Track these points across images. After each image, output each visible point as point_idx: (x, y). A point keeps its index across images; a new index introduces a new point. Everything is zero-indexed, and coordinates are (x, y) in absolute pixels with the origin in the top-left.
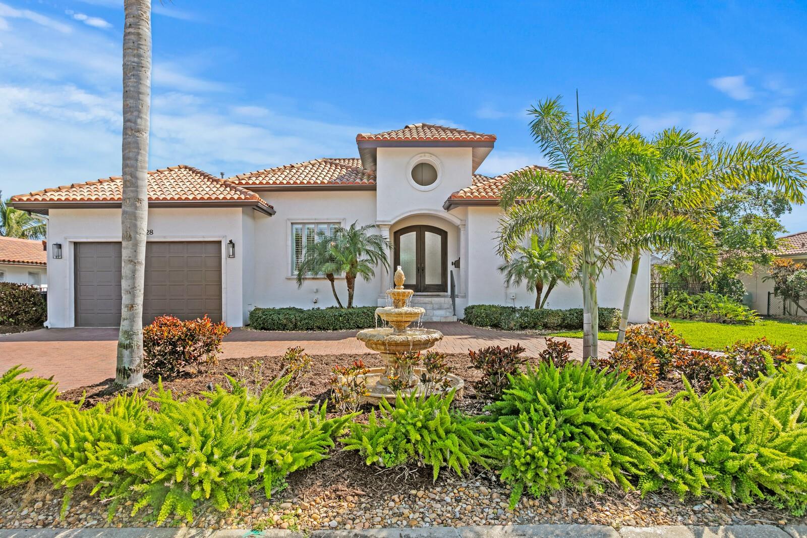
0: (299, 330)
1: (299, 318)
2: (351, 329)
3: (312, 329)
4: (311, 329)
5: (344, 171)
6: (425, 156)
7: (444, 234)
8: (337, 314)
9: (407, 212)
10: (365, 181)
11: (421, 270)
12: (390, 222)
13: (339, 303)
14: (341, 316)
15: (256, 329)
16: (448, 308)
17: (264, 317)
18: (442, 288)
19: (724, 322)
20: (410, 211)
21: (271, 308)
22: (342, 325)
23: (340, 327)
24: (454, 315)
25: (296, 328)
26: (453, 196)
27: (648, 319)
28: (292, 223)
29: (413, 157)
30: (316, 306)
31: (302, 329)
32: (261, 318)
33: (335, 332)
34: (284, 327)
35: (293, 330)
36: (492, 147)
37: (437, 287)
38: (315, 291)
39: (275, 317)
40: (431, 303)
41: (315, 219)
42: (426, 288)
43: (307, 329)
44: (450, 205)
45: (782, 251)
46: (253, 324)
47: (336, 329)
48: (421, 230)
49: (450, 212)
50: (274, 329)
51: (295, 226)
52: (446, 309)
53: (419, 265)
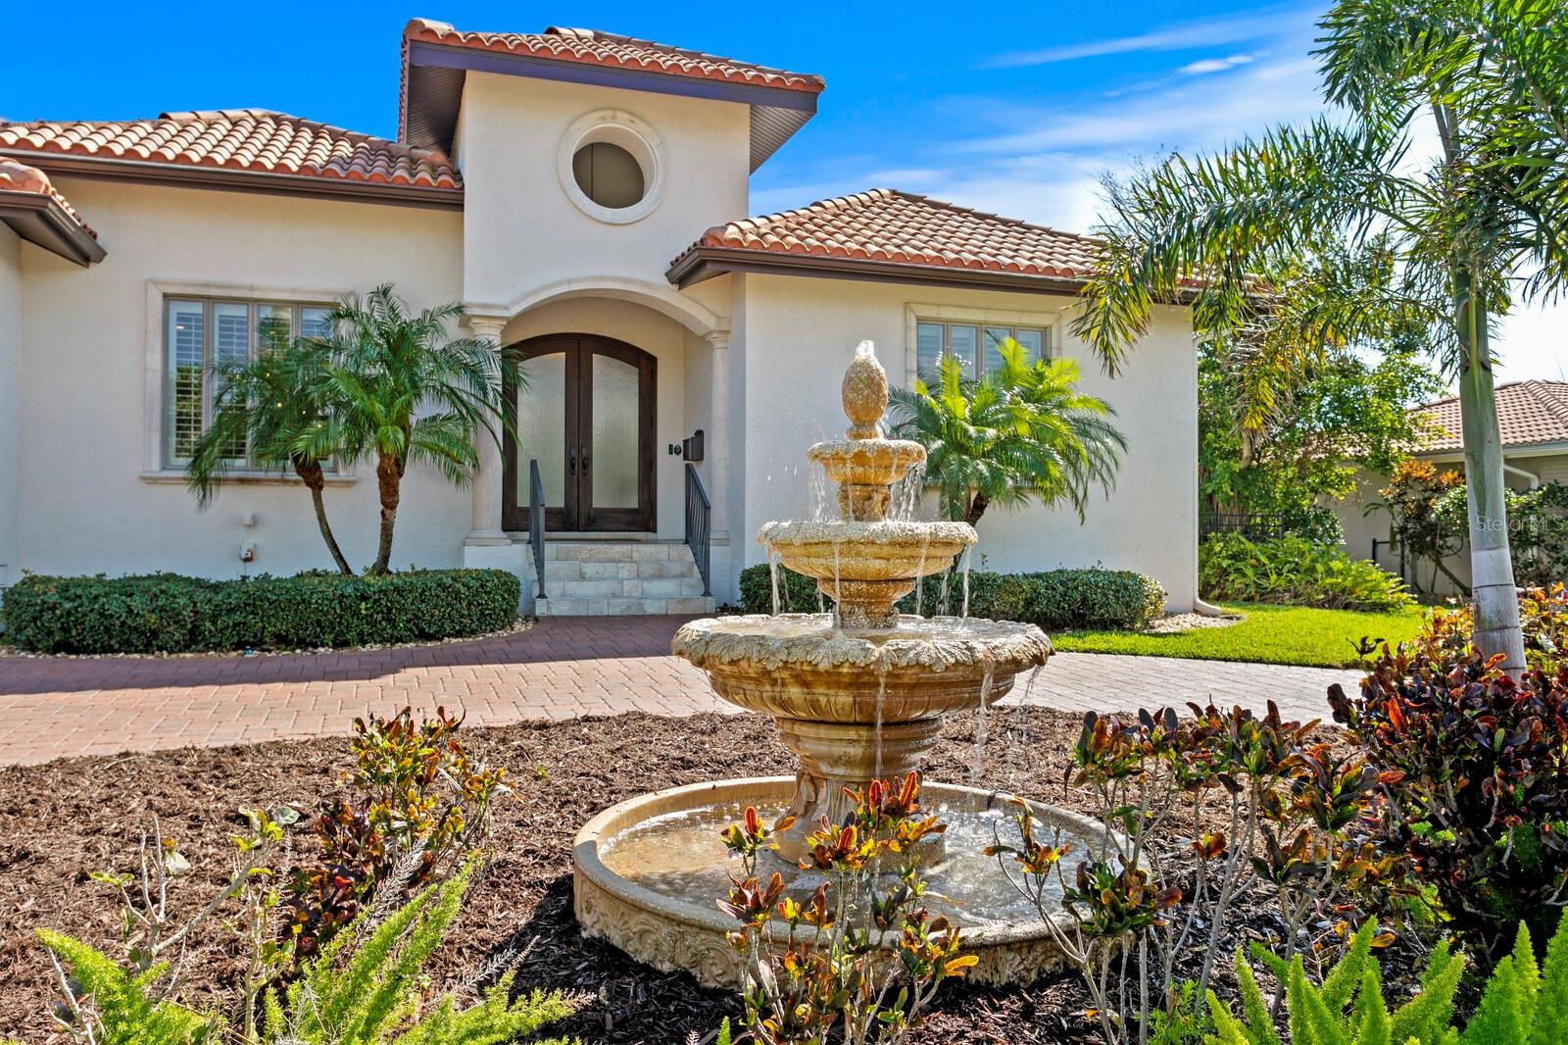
0: (207, 648)
1: (207, 608)
2: (400, 640)
3: (258, 644)
4: (254, 646)
5: (345, 149)
6: (614, 117)
7: (645, 364)
8: (349, 590)
9: (559, 284)
10: (424, 174)
11: (578, 465)
12: (506, 308)
13: (340, 558)
14: (364, 598)
15: (34, 650)
16: (683, 575)
17: (68, 605)
18: (642, 519)
19: (1346, 607)
20: (569, 282)
21: (92, 575)
22: (366, 628)
23: (361, 634)
24: (707, 593)
25: (196, 643)
26: (712, 235)
27: (1195, 602)
28: (165, 296)
29: (579, 117)
30: (254, 571)
31: (218, 647)
32: (53, 608)
33: (345, 651)
34: (149, 641)
35: (186, 648)
36: (812, 110)
37: (627, 518)
38: (248, 520)
39: (114, 606)
40: (630, 559)
41: (252, 288)
42: (594, 520)
43: (240, 645)
44: (700, 265)
45: (1424, 443)
46: (19, 630)
47: (345, 644)
48: (580, 349)
49: (685, 290)
50: (107, 649)
51: (178, 308)
52: (675, 577)
53: (574, 452)
